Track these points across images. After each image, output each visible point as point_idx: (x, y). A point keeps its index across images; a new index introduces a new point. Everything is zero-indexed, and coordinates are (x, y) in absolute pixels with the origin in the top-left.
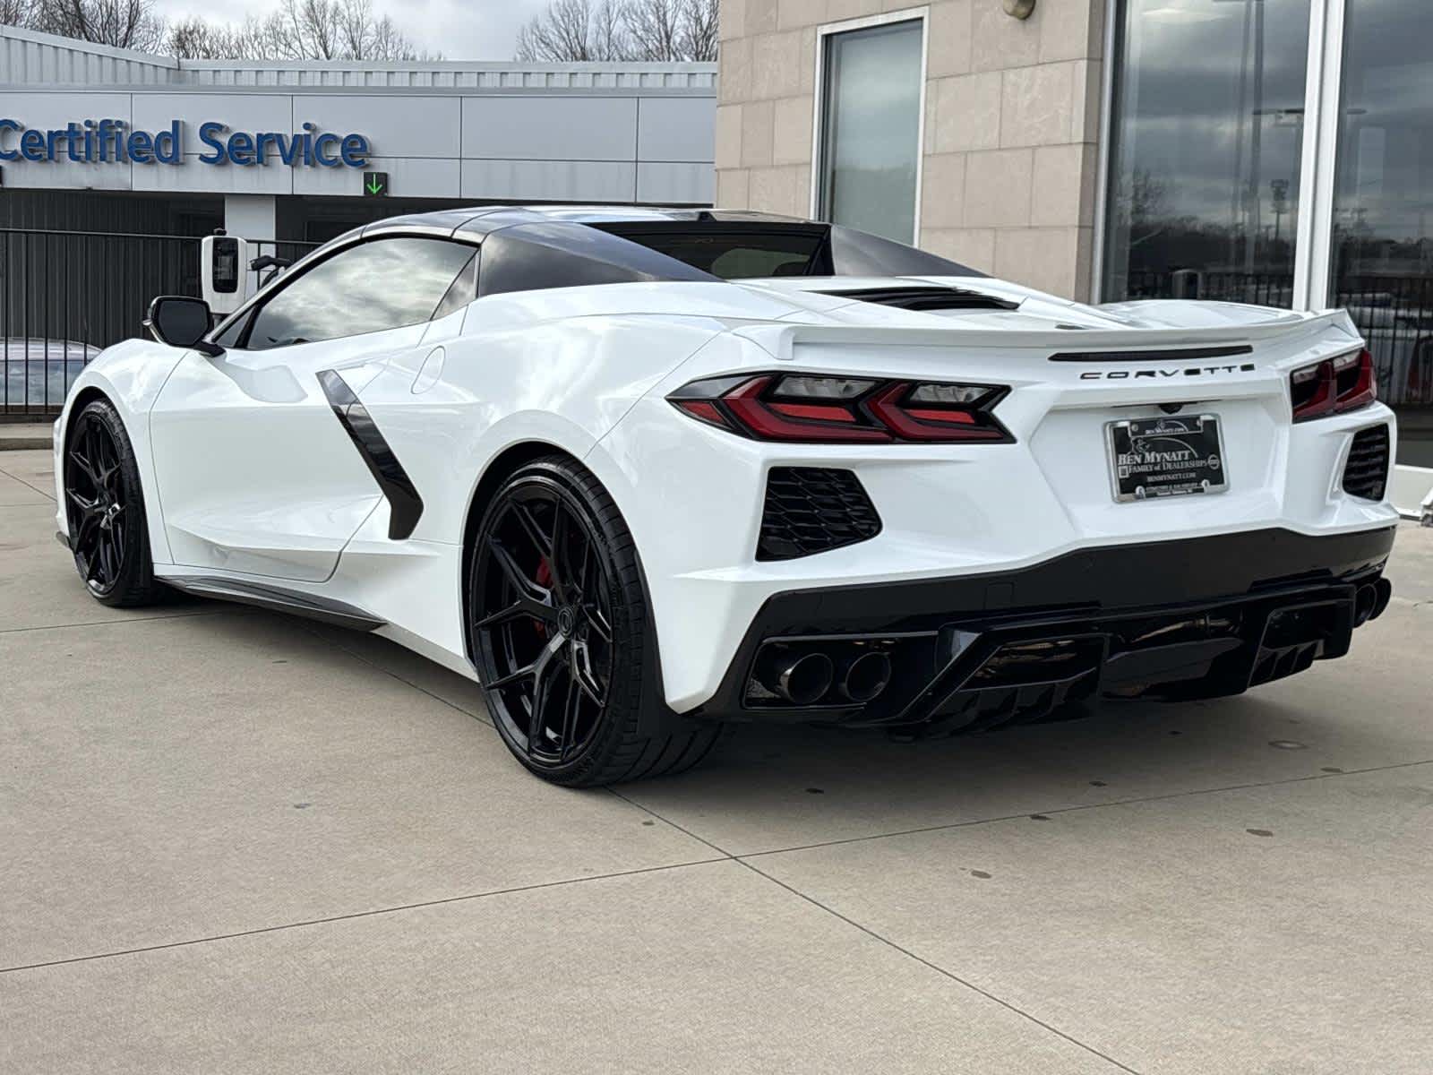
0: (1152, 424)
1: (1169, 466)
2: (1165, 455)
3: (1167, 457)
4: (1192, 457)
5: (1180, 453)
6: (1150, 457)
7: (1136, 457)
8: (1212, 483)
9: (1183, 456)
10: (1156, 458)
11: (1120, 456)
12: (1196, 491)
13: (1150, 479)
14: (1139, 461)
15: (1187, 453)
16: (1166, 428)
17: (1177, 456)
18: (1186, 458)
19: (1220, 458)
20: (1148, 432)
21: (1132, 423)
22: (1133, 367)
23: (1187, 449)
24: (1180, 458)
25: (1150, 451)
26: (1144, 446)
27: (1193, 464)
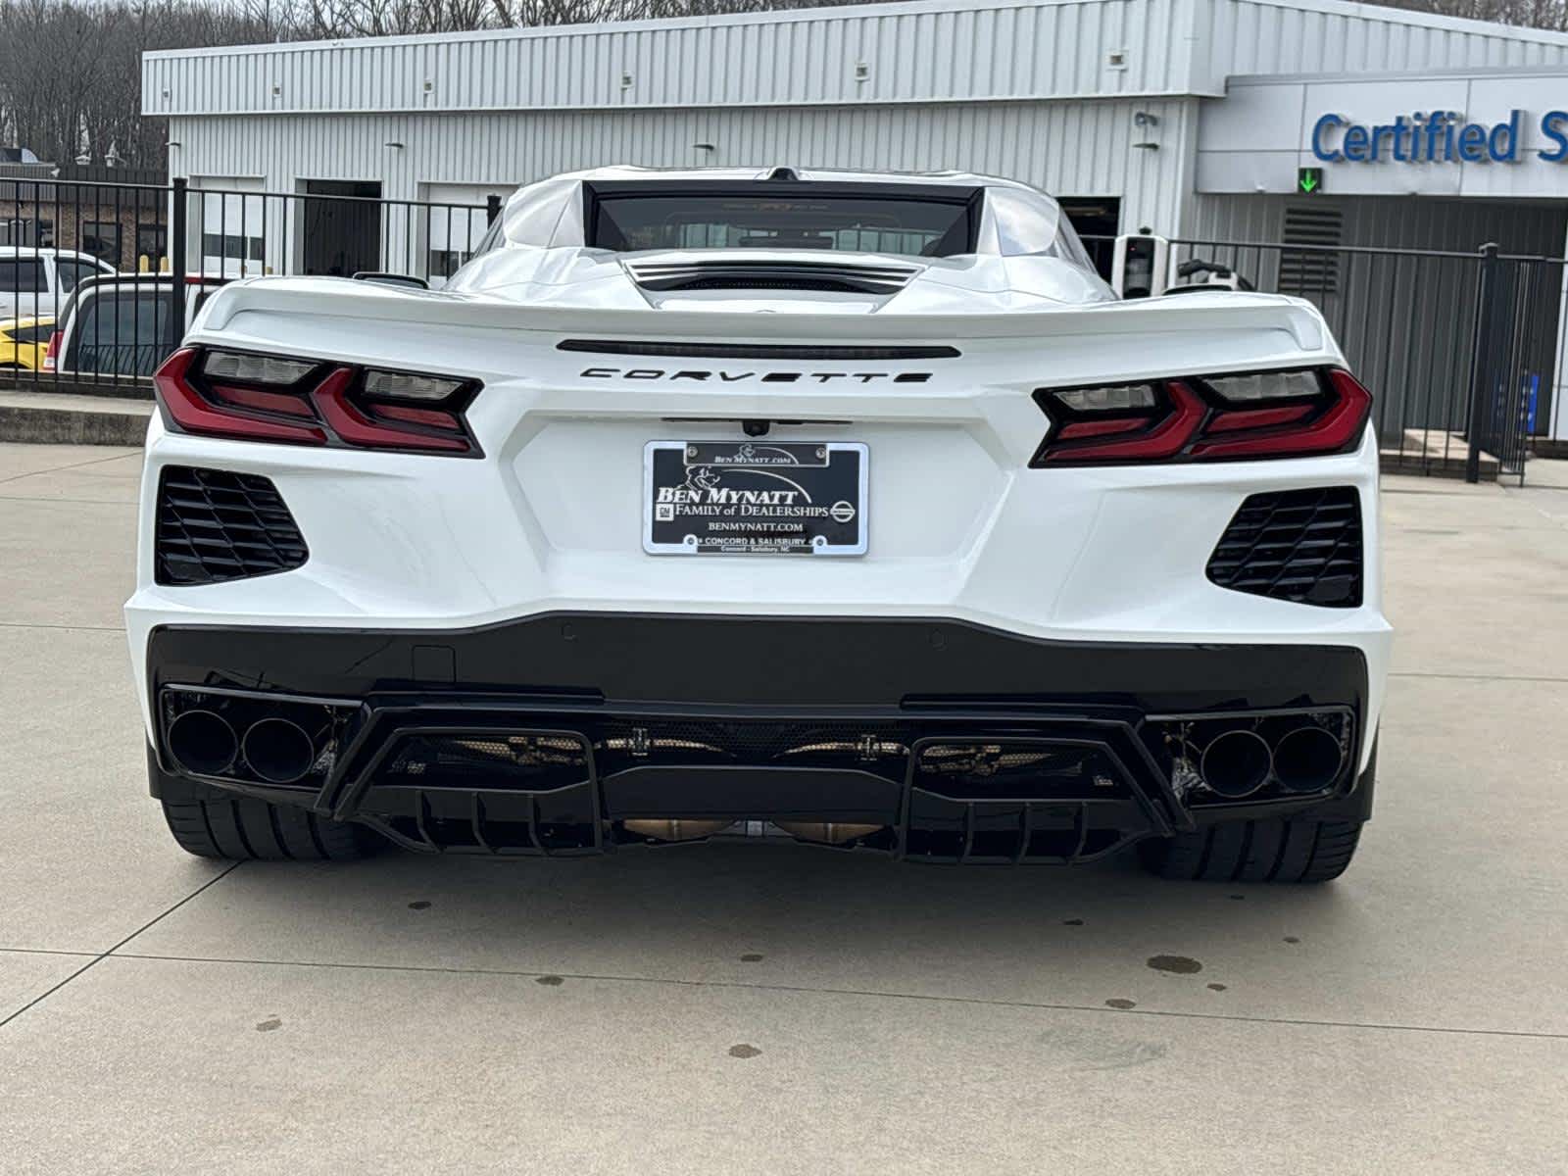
0: (730, 449)
1: (753, 511)
2: (748, 494)
3: (752, 499)
4: (799, 501)
5: (777, 494)
6: (718, 495)
7: (692, 493)
8: (830, 542)
9: (783, 499)
10: (729, 498)
11: (663, 490)
12: (794, 550)
13: (712, 526)
14: (697, 499)
15: (791, 495)
16: (754, 457)
17: (771, 498)
18: (789, 501)
19: (856, 506)
20: (718, 459)
21: (689, 445)
22: (672, 365)
23: (793, 489)
24: (776, 501)
25: (719, 487)
26: (709, 480)
27: (800, 512)
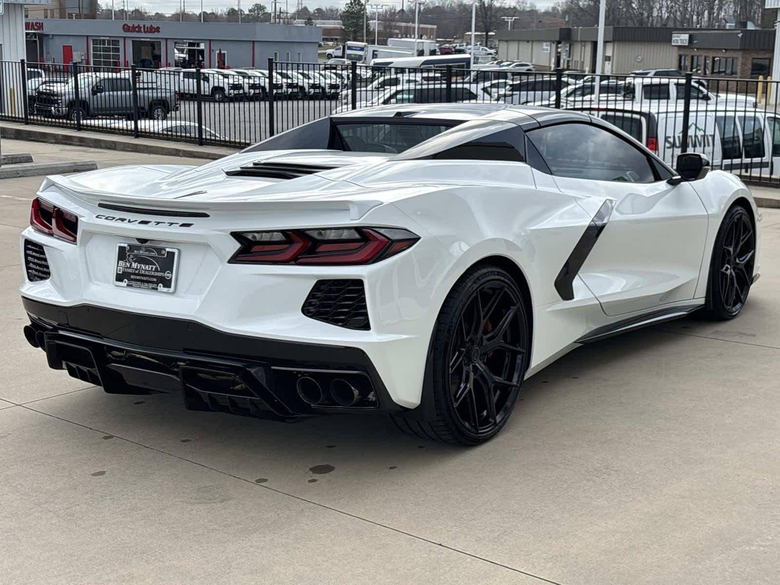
0: (138, 248)
1: (143, 272)
3: (143, 267)
4: (156, 270)
5: (150, 266)
6: (134, 265)
7: (127, 264)
8: (163, 287)
9: (152, 268)
10: (137, 267)
11: (120, 261)
12: (153, 289)
13: (132, 277)
14: (129, 266)
15: (154, 267)
16: (145, 251)
18: (153, 270)
19: (172, 274)
20: (135, 252)
21: (128, 245)
23: (155, 265)
24: (150, 269)
25: (135, 262)
26: (132, 259)
27: (156, 274)
